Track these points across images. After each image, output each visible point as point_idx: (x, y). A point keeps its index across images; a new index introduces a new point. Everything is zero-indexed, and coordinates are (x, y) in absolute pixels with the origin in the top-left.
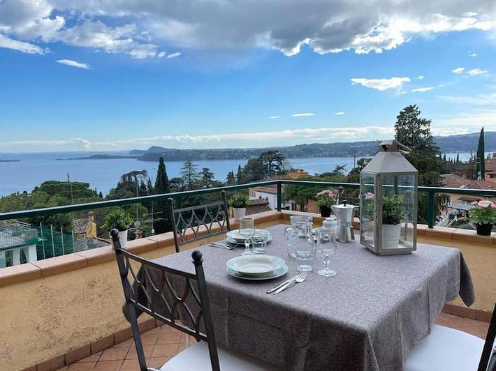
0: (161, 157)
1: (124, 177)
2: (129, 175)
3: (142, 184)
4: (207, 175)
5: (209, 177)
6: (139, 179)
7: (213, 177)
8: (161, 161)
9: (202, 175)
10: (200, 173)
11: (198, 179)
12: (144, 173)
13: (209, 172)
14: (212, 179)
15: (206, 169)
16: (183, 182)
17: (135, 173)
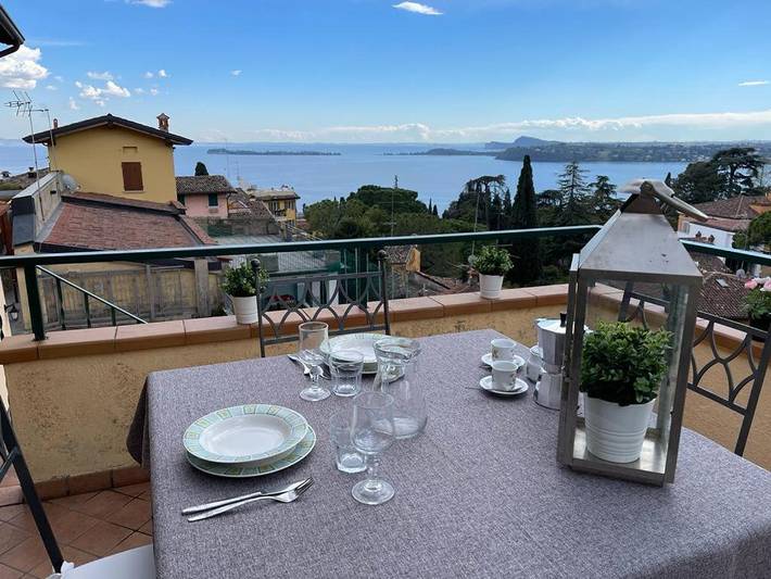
0: (527, 155)
1: (470, 184)
2: (478, 182)
3: (497, 196)
4: (604, 187)
5: (607, 192)
6: (492, 190)
7: (614, 193)
8: (527, 161)
9: (595, 189)
10: (591, 185)
11: (587, 194)
12: (499, 179)
13: (608, 182)
14: (611, 196)
15: (603, 179)
16: (560, 197)
17: (487, 179)
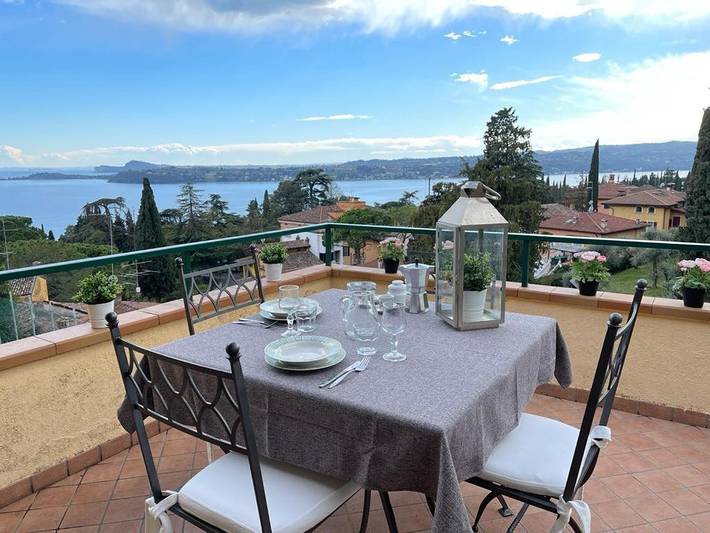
0: (146, 178)
1: (87, 208)
2: (96, 205)
3: (118, 218)
4: (218, 205)
5: (221, 208)
6: (112, 211)
7: (227, 208)
8: (146, 184)
9: (210, 205)
10: (206, 203)
11: (204, 210)
12: (119, 201)
13: (220, 200)
14: (225, 211)
15: (215, 197)
16: (180, 215)
17: (106, 202)
